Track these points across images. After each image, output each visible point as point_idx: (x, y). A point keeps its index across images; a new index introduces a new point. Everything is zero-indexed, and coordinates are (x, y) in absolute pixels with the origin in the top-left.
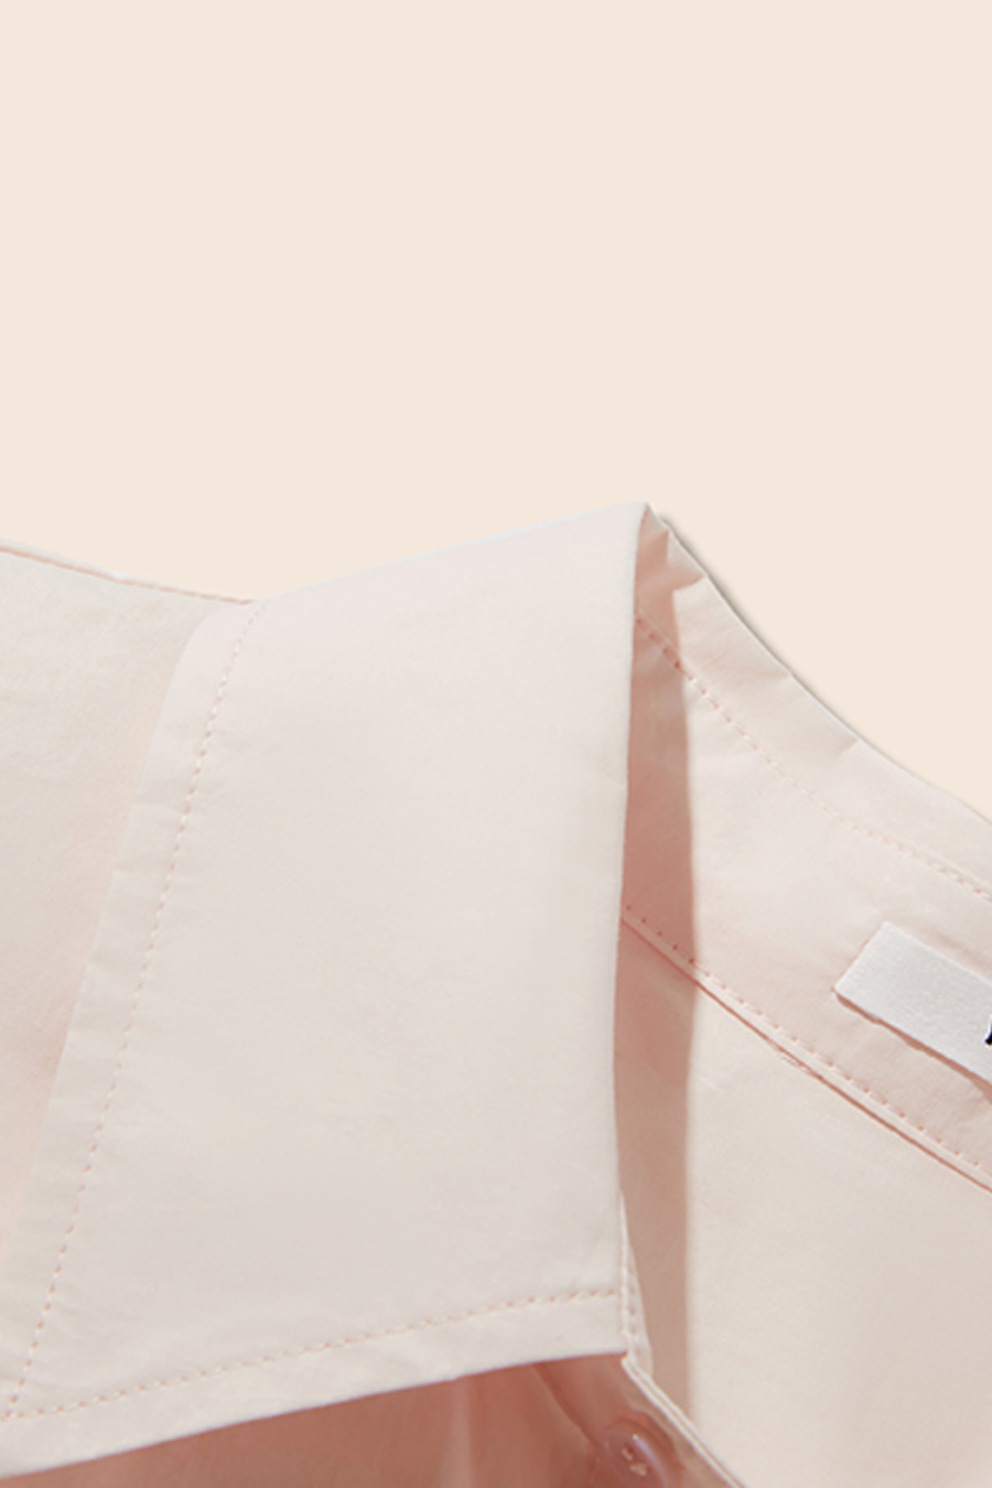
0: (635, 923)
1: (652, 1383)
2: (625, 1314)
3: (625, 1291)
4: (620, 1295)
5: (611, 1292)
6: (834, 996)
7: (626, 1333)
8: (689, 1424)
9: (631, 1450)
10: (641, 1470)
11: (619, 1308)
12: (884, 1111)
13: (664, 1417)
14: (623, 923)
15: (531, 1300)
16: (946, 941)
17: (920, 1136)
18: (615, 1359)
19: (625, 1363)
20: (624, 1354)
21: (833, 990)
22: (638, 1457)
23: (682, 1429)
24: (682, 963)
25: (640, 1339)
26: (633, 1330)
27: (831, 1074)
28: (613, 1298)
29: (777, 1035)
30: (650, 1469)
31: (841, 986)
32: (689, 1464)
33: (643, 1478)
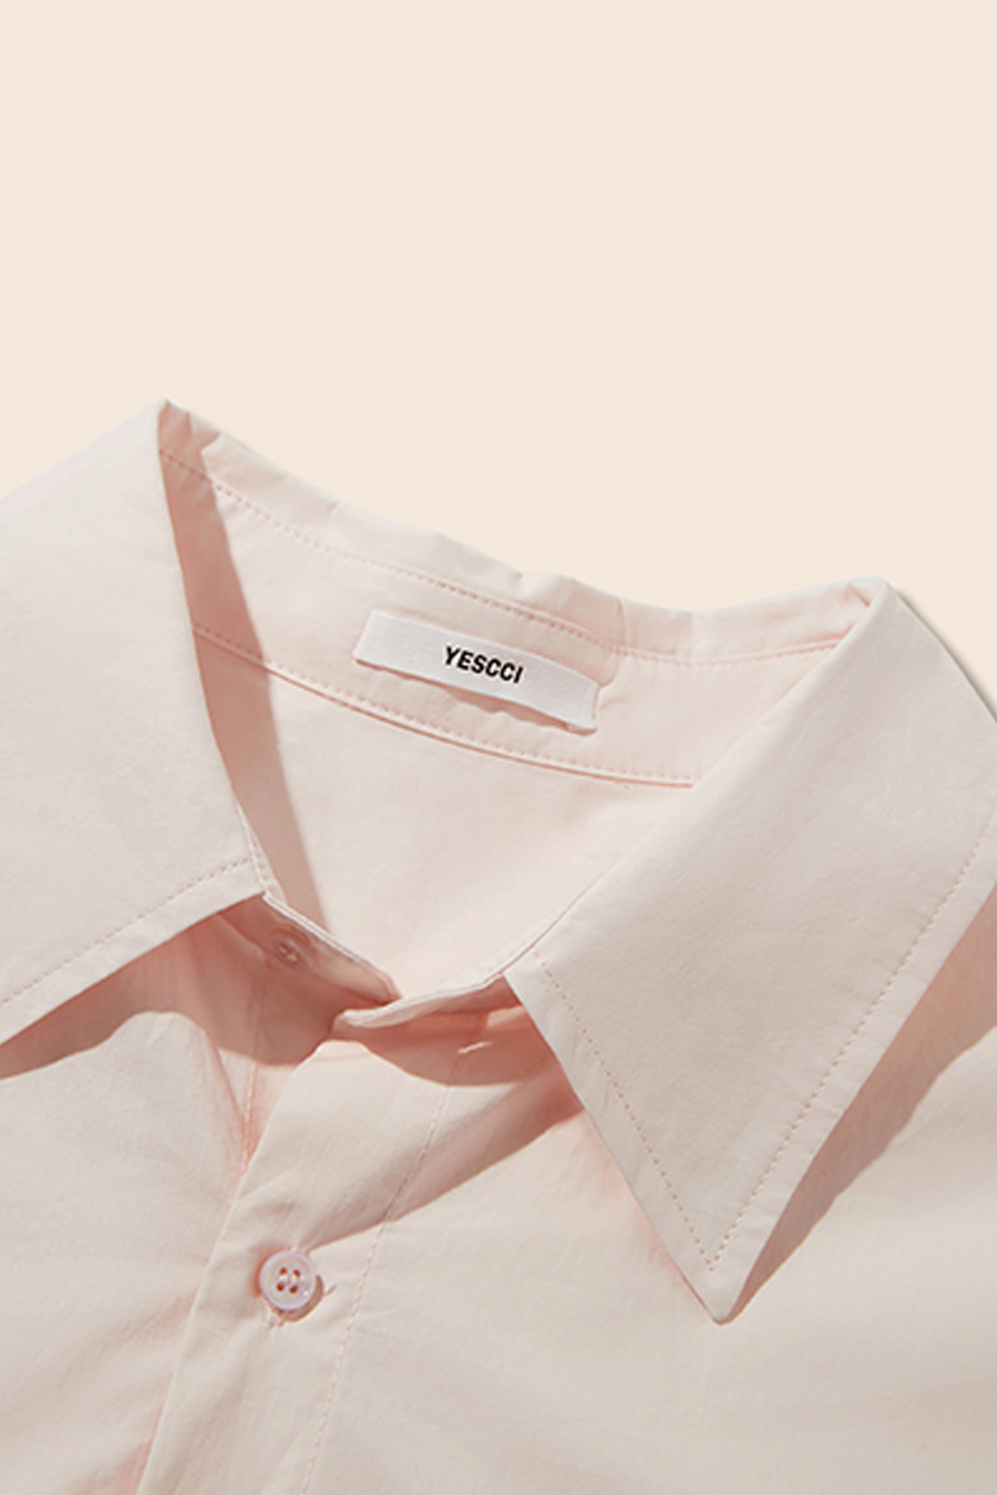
0: (201, 632)
1: (287, 907)
2: (258, 870)
3: (254, 857)
4: (251, 861)
5: (245, 861)
6: (354, 662)
7: (261, 881)
8: (328, 935)
9: (285, 947)
10: (293, 957)
11: (253, 869)
12: (400, 719)
13: (296, 923)
14: (196, 634)
15: (200, 880)
16: (410, 612)
17: (424, 728)
18: (259, 897)
19: (265, 898)
20: (263, 893)
21: (352, 657)
22: (290, 950)
23: (308, 928)
24: (254, 659)
25: (273, 882)
26: (265, 878)
27: (365, 706)
28: (246, 865)
29: (329, 692)
30: (298, 955)
31: (357, 654)
32: (321, 948)
33: (295, 963)
